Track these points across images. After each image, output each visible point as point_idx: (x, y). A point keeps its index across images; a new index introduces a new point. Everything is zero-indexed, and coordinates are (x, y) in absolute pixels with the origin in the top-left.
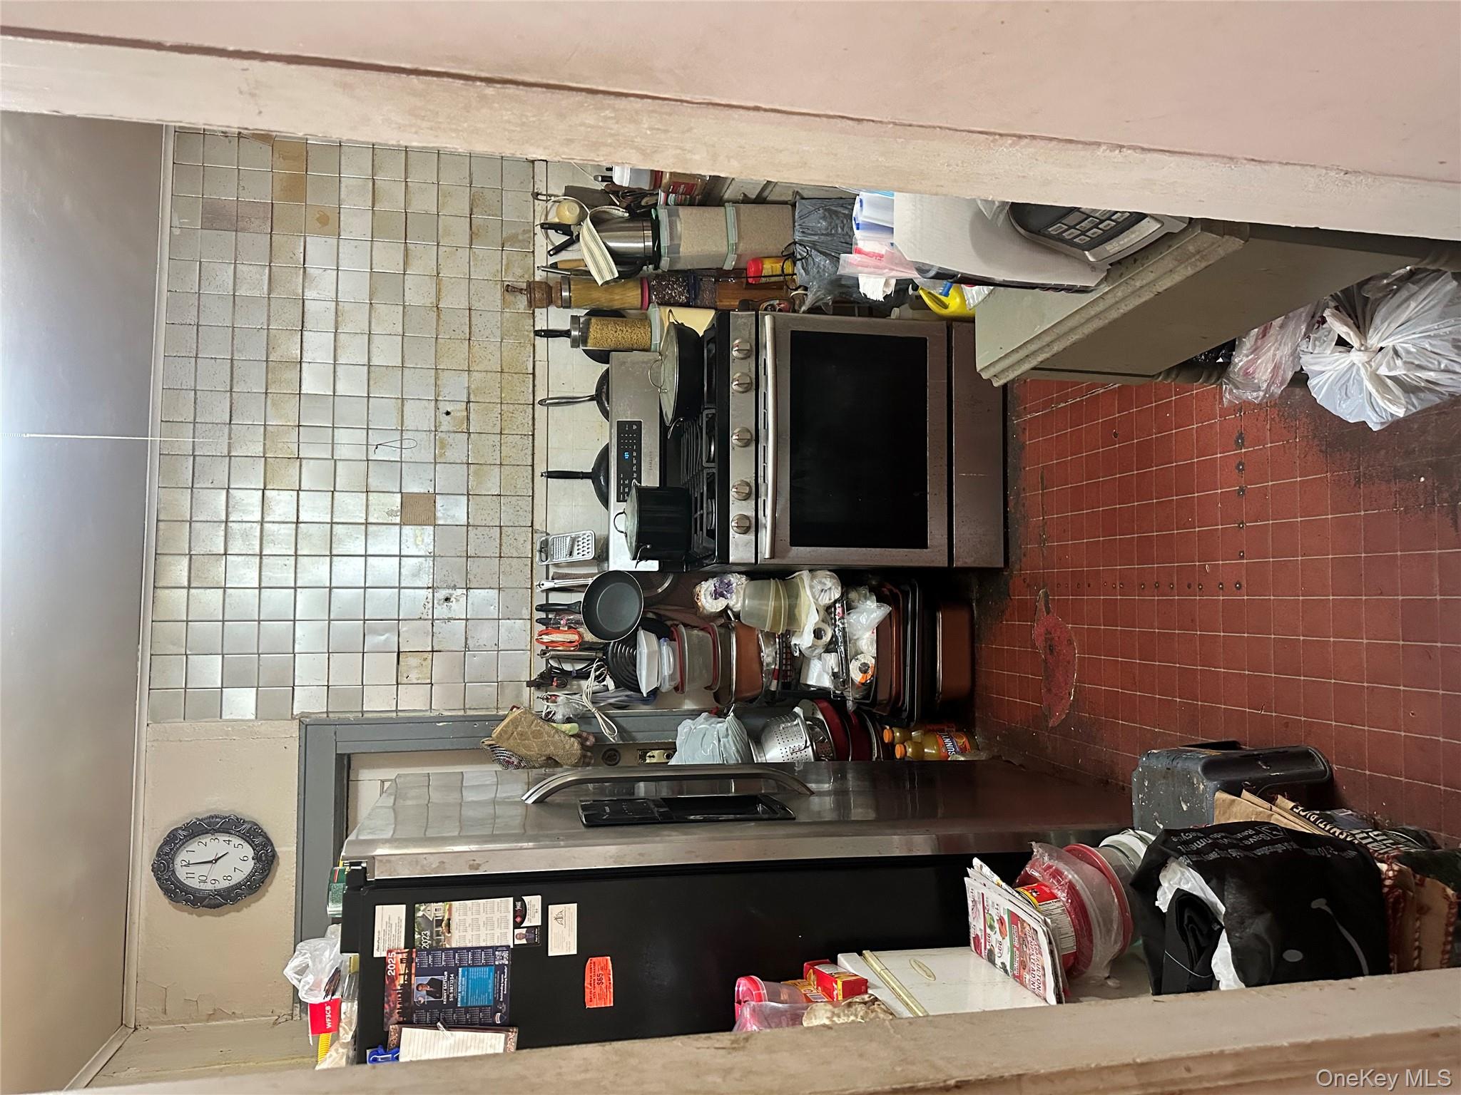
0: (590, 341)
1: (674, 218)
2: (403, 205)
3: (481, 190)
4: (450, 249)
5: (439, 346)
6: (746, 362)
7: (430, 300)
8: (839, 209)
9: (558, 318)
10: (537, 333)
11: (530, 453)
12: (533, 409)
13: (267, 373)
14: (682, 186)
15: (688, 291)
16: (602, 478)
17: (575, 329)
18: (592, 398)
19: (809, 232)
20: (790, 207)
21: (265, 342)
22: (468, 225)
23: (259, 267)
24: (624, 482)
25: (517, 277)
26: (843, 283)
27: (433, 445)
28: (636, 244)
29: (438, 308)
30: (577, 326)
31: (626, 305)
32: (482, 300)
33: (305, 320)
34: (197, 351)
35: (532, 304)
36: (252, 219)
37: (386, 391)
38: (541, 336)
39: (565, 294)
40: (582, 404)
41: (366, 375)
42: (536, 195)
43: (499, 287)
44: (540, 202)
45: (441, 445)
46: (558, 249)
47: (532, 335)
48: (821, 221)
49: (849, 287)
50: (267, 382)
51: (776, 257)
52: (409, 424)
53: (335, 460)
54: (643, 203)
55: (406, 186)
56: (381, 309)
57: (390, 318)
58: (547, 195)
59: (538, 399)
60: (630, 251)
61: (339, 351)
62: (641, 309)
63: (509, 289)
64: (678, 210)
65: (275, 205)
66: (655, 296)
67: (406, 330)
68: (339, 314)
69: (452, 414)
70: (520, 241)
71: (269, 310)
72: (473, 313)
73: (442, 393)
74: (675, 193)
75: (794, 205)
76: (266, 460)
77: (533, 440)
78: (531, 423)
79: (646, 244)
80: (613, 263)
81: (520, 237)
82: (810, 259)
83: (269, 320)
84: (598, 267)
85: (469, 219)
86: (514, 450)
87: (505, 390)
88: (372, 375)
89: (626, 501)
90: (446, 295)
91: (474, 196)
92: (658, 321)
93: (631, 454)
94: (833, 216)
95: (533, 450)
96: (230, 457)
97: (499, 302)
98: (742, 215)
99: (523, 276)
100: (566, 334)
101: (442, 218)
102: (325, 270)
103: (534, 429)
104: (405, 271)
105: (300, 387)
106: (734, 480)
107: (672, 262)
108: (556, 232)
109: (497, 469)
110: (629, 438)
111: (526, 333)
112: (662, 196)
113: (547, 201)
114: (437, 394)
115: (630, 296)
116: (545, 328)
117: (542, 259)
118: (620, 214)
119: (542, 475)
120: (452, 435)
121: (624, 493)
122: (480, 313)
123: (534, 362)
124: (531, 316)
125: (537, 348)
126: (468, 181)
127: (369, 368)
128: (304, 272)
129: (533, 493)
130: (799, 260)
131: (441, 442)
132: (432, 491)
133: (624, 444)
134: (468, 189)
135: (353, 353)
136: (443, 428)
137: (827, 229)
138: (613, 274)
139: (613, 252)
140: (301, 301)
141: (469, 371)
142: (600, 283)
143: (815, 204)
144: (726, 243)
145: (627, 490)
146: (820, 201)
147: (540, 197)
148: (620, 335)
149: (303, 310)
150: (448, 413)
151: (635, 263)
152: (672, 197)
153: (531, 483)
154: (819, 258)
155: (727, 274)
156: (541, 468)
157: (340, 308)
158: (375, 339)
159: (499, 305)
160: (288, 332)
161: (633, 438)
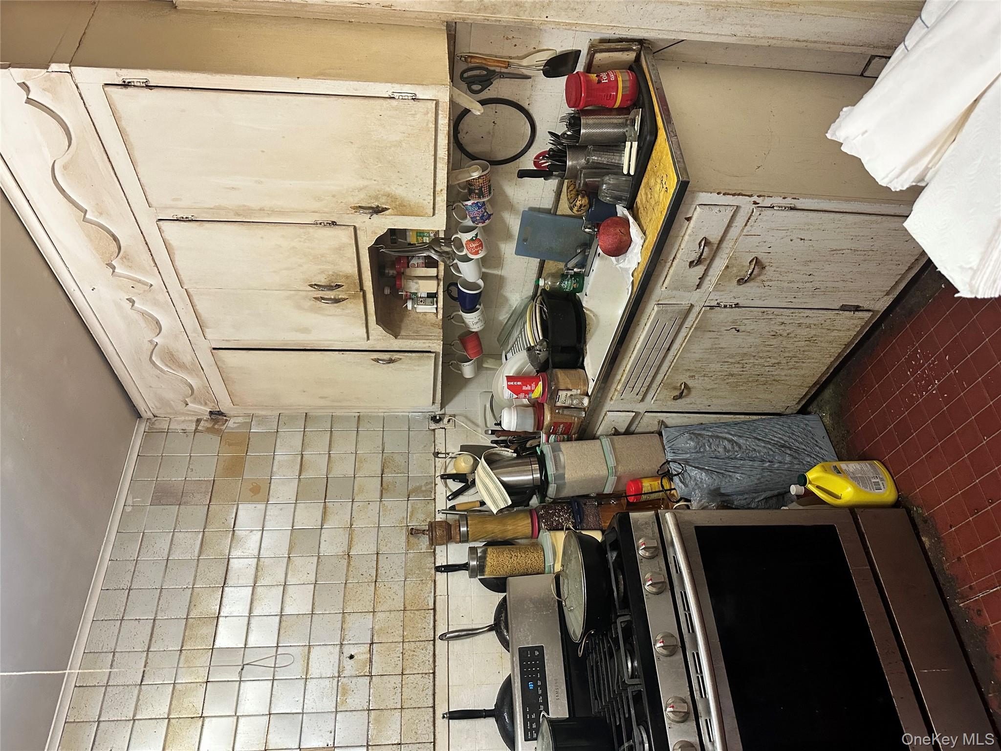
0: (487, 570)
1: (556, 453)
2: (325, 473)
3: (391, 455)
4: (363, 503)
5: (348, 590)
6: (655, 561)
7: (342, 549)
8: (703, 432)
9: (457, 553)
10: (438, 569)
11: (431, 693)
12: (434, 645)
13: (185, 630)
14: (562, 426)
15: (573, 517)
16: (505, 715)
17: (473, 559)
18: (491, 628)
19: (680, 452)
20: (657, 435)
21: (188, 601)
22: (379, 483)
23: (193, 533)
24: (531, 716)
25: (420, 521)
26: (723, 491)
27: (335, 692)
28: (526, 476)
29: (349, 555)
30: (475, 556)
31: (519, 535)
32: (389, 545)
33: (228, 578)
34: (124, 613)
35: (433, 542)
36: (195, 494)
37: (295, 641)
38: (442, 572)
39: (464, 529)
40: (481, 636)
41: (277, 625)
42: (436, 454)
43: (404, 531)
44: (440, 459)
45: (342, 691)
46: (456, 495)
47: (433, 571)
48: (689, 442)
49: (728, 495)
50: (183, 639)
51: (652, 477)
52: (314, 671)
53: (238, 717)
54: (528, 445)
55: (329, 456)
56: (297, 561)
57: (305, 568)
58: (446, 453)
59: (439, 634)
60: (521, 483)
61: (255, 604)
62: (532, 537)
63: (413, 532)
64: (559, 445)
65: (216, 482)
66: (544, 523)
67: (319, 579)
68: (259, 568)
69: (356, 657)
70: (423, 491)
71: (196, 571)
72: (380, 557)
73: (347, 637)
74: (555, 434)
75: (660, 434)
76: (169, 721)
77: (434, 678)
78: (431, 660)
79: (535, 476)
80: (506, 493)
81: (424, 488)
82: (685, 474)
83: (195, 580)
84: (492, 498)
85: (380, 478)
86: (414, 691)
87: (407, 628)
88: (283, 624)
89: (536, 739)
90: (357, 543)
91: (385, 460)
92: (550, 546)
93: (536, 686)
94: (699, 437)
95: (434, 689)
96: (134, 720)
97: (404, 545)
98: (616, 444)
99: (425, 520)
100: (464, 567)
101: (357, 479)
102: (252, 531)
103: (435, 667)
104: (322, 526)
105: (214, 641)
106: (666, 698)
107: (559, 489)
108: (454, 480)
109: (397, 714)
110: (532, 666)
111: (427, 570)
112: (544, 437)
113: (445, 458)
114: (343, 639)
115: (522, 526)
116: (445, 564)
117: (442, 503)
118: (509, 454)
119: (444, 717)
120: (354, 680)
121: (532, 729)
122: (386, 556)
123: (435, 597)
124: (433, 554)
125: (437, 583)
126: (381, 448)
127: (281, 617)
128: (233, 535)
129: (434, 738)
130: (676, 475)
131: (343, 689)
132: (331, 743)
133: (528, 673)
134: (381, 455)
135: (269, 604)
136: (346, 673)
137: (696, 448)
138: (506, 502)
139: (505, 485)
140: (227, 560)
141: (374, 612)
142: (495, 512)
143: (679, 430)
144: (606, 467)
145: (534, 726)
146: (683, 428)
147: (440, 456)
148: (515, 561)
149: (227, 568)
150: (352, 657)
151: (526, 492)
152: (552, 437)
153: (432, 728)
154: (695, 473)
155: (609, 496)
156: (442, 709)
157: (261, 563)
158: (290, 590)
159: (404, 548)
160: (211, 589)
161: (536, 666)
